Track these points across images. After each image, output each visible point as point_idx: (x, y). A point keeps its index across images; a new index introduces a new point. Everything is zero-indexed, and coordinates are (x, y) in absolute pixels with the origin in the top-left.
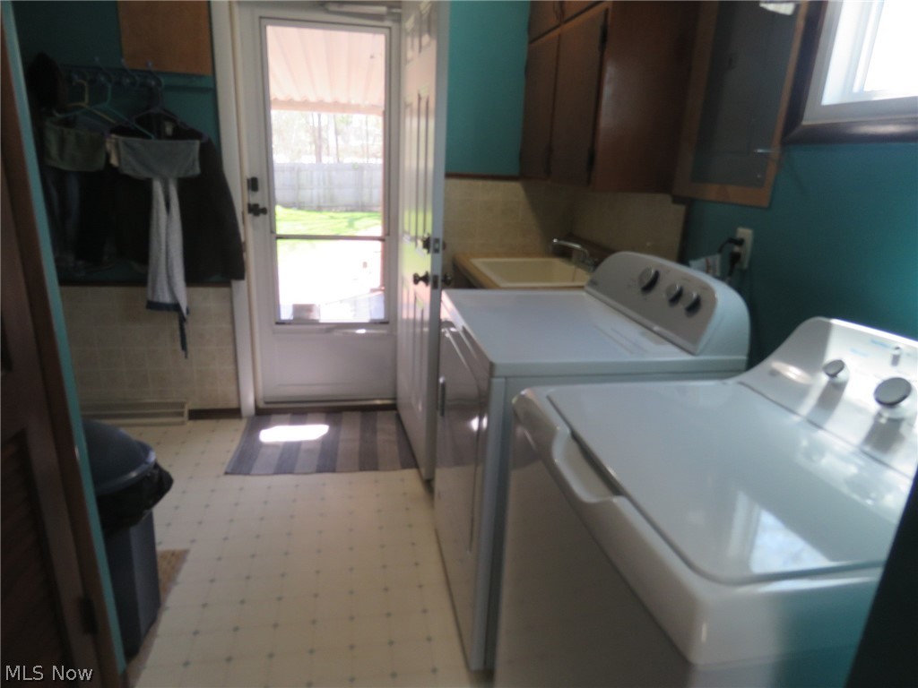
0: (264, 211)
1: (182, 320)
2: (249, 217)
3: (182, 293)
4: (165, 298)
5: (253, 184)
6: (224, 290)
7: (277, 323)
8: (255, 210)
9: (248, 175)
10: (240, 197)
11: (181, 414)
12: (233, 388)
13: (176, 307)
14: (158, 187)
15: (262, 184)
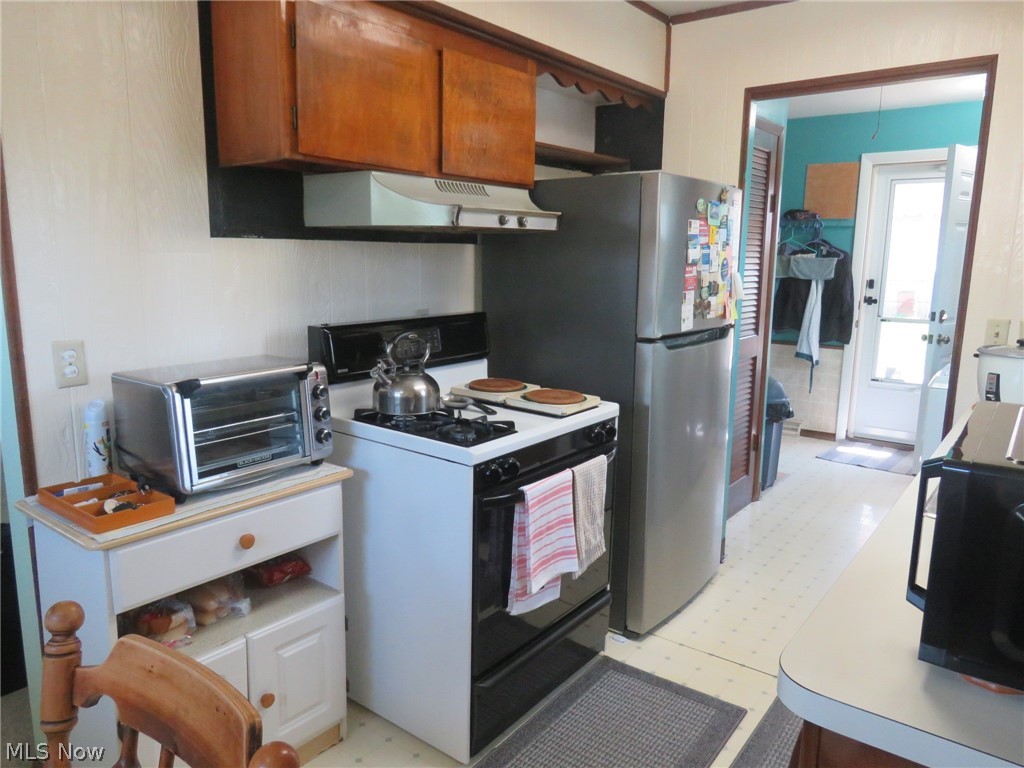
0: (875, 301)
1: (813, 366)
2: (864, 305)
3: (816, 351)
4: (805, 351)
5: (871, 284)
6: (839, 351)
7: (873, 380)
8: (870, 301)
9: (868, 278)
10: (859, 291)
11: (797, 430)
12: (833, 419)
13: (810, 358)
14: (814, 284)
15: (877, 285)
